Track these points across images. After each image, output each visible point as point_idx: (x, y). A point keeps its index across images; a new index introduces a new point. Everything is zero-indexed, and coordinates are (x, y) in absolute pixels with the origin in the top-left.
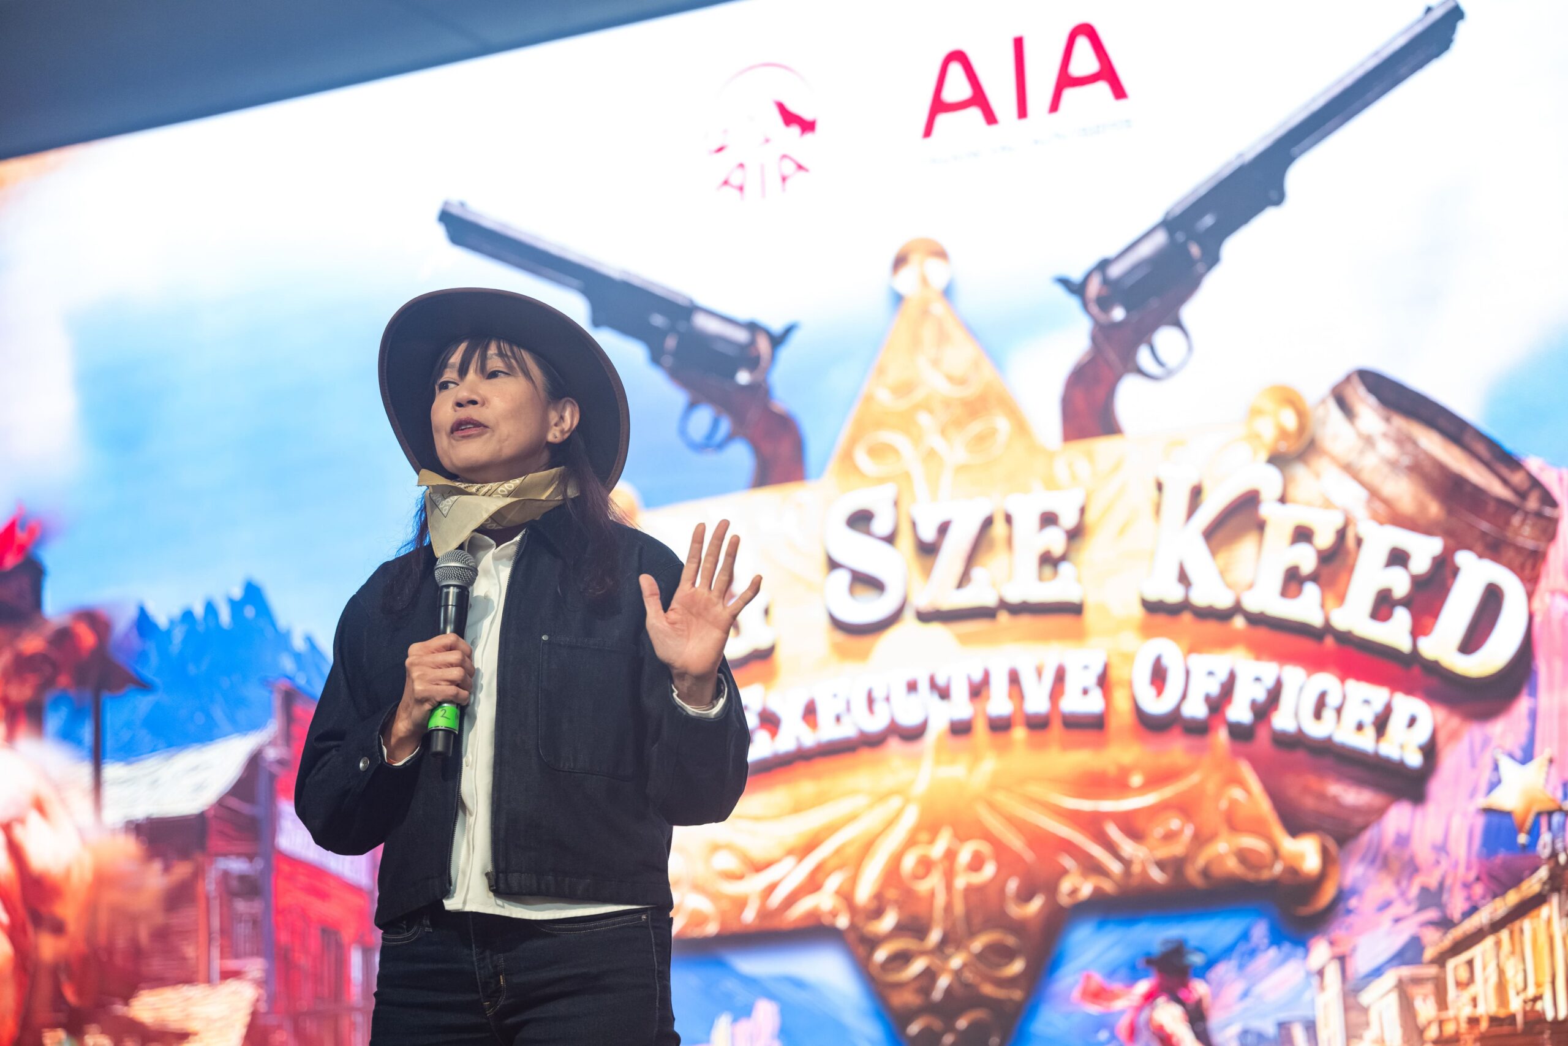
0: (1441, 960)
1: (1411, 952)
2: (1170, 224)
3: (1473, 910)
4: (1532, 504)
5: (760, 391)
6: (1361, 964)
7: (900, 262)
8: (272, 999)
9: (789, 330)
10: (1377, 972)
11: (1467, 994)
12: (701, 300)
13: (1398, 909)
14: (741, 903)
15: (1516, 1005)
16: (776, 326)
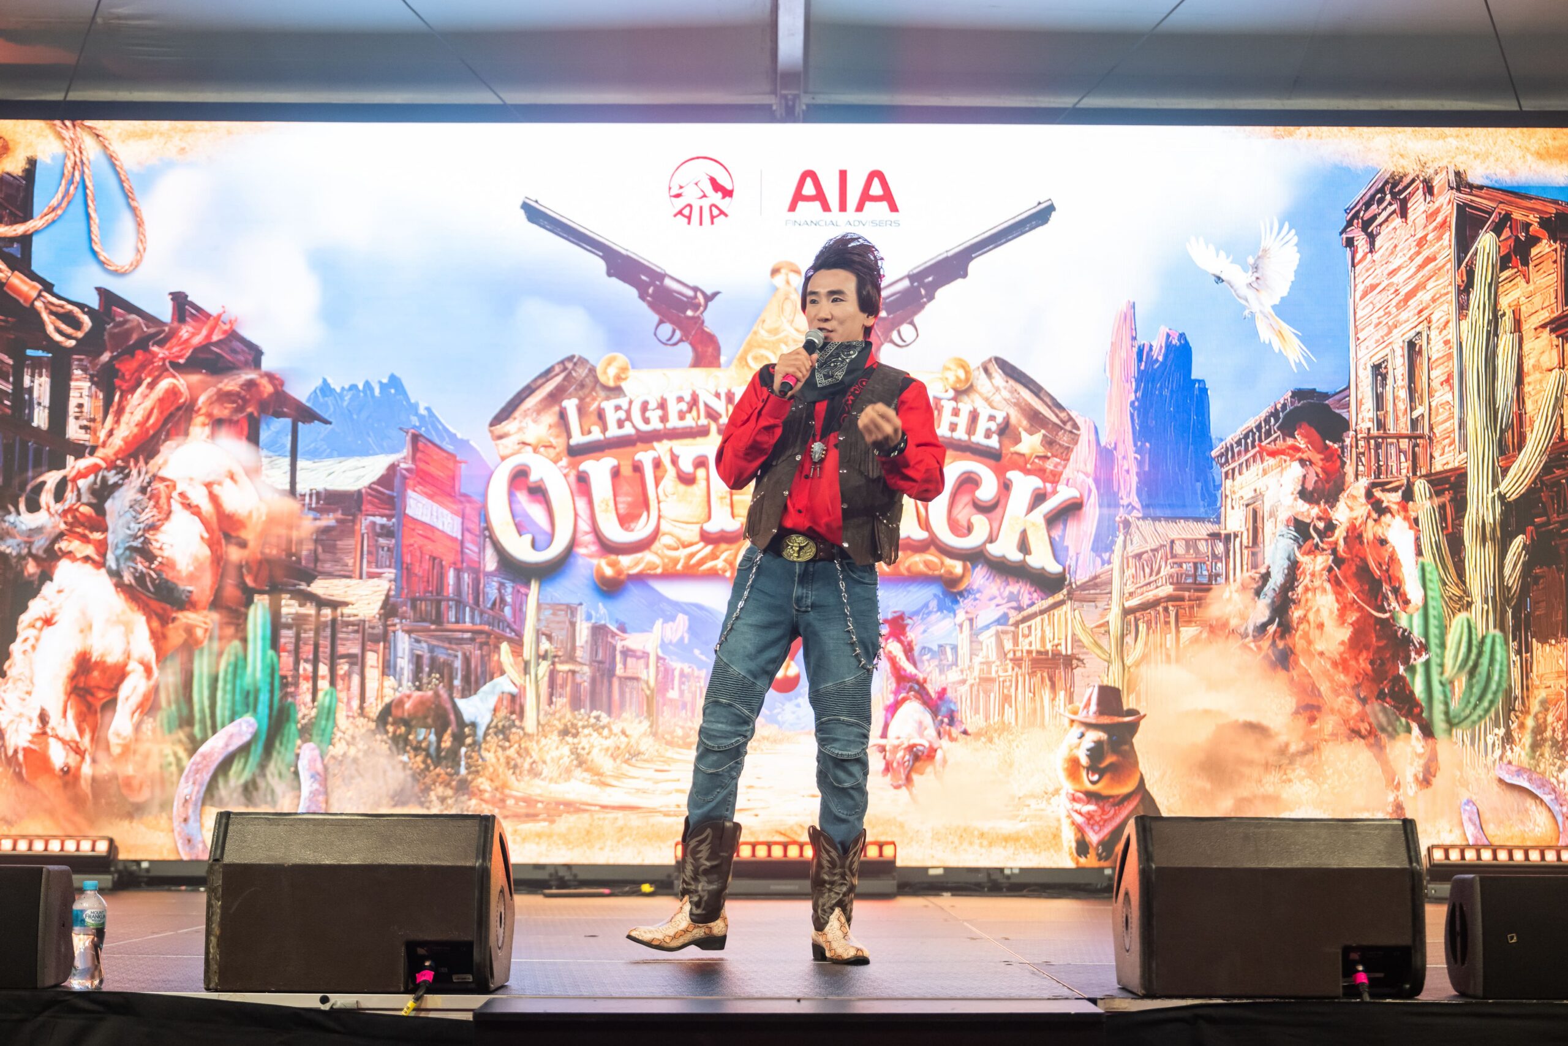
0: (1016, 624)
1: (1003, 620)
2: (912, 277)
3: (1033, 604)
4: (1068, 427)
5: (698, 321)
6: (980, 623)
7: (775, 271)
8: (399, 590)
9: (716, 294)
10: (987, 627)
11: (1027, 640)
12: (669, 272)
13: (999, 600)
14: (676, 561)
15: (1049, 647)
16: (709, 292)
